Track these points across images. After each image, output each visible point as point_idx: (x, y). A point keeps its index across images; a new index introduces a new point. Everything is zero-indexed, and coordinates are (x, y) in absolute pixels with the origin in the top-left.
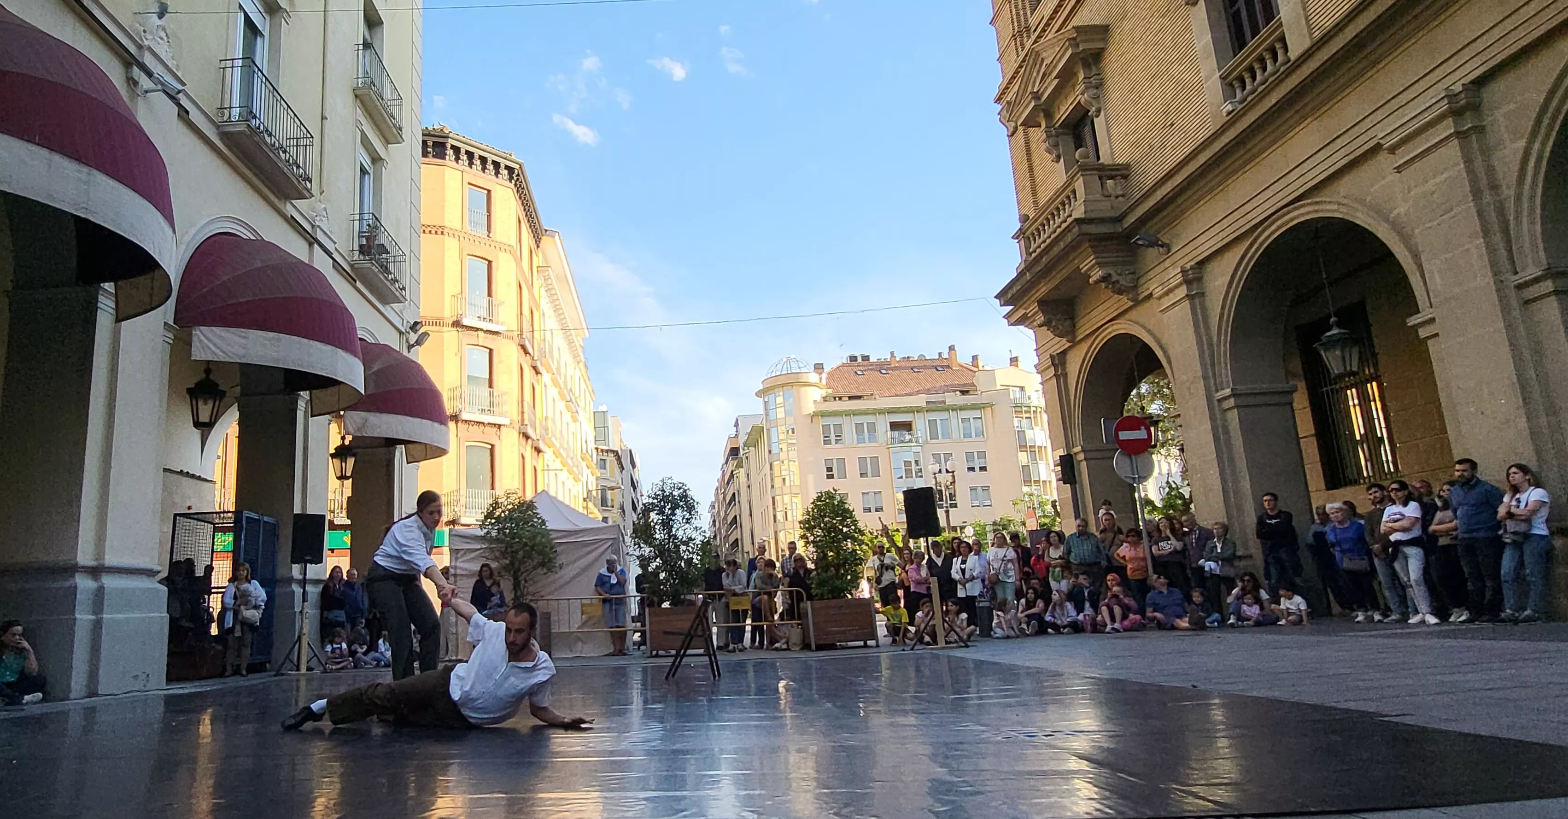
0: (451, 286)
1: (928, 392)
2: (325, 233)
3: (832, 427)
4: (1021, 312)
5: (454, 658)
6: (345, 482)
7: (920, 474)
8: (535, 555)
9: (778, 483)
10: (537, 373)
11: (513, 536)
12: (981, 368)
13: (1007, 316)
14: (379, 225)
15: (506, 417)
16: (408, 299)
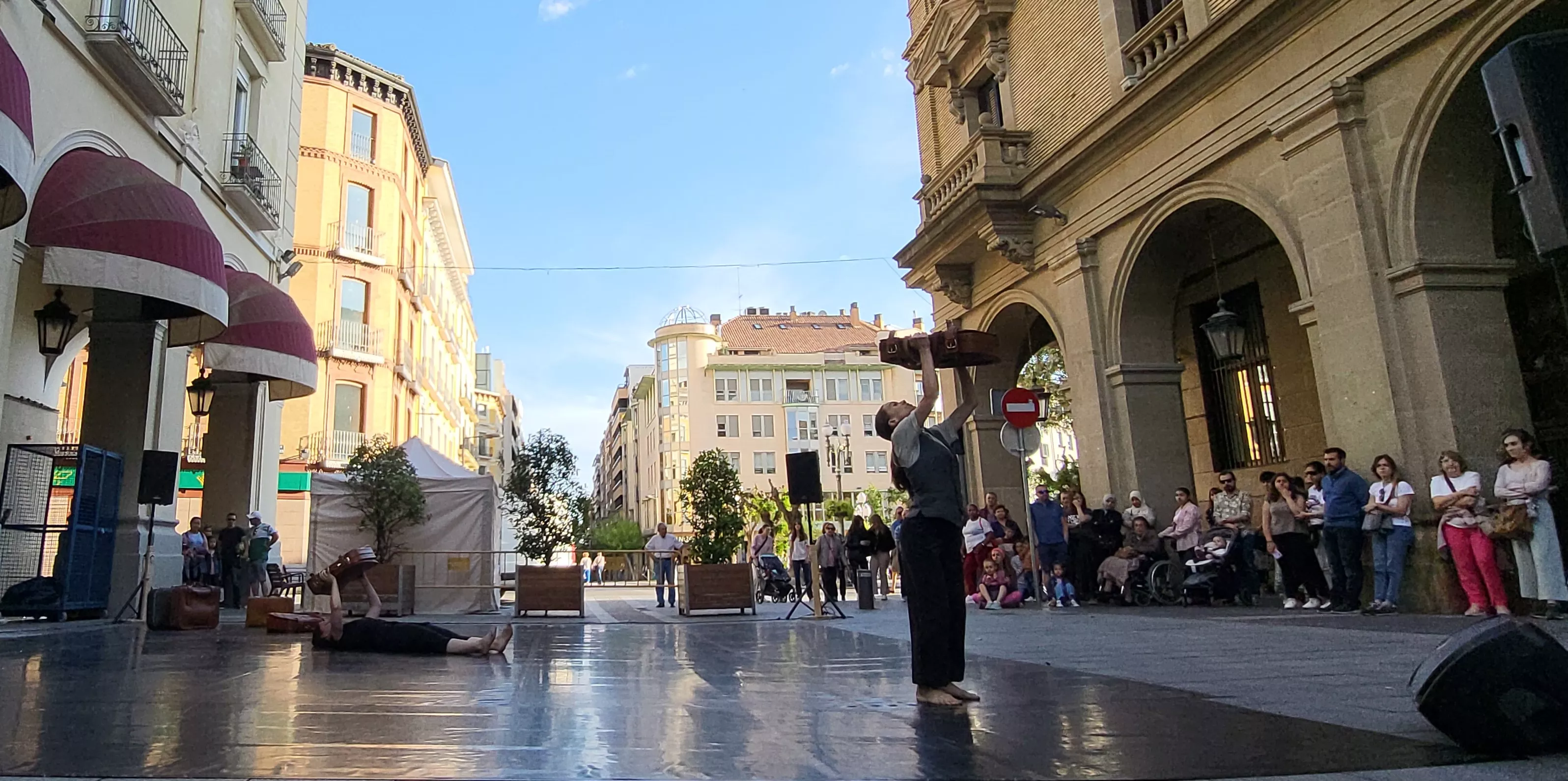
0: (329, 213)
1: (827, 350)
2: (195, 153)
3: (726, 382)
4: (919, 275)
6: (202, 418)
7: (814, 436)
8: (401, 505)
9: (667, 438)
10: (417, 310)
11: (380, 484)
12: (883, 328)
13: (906, 278)
14: (253, 146)
15: (380, 355)
16: (281, 226)
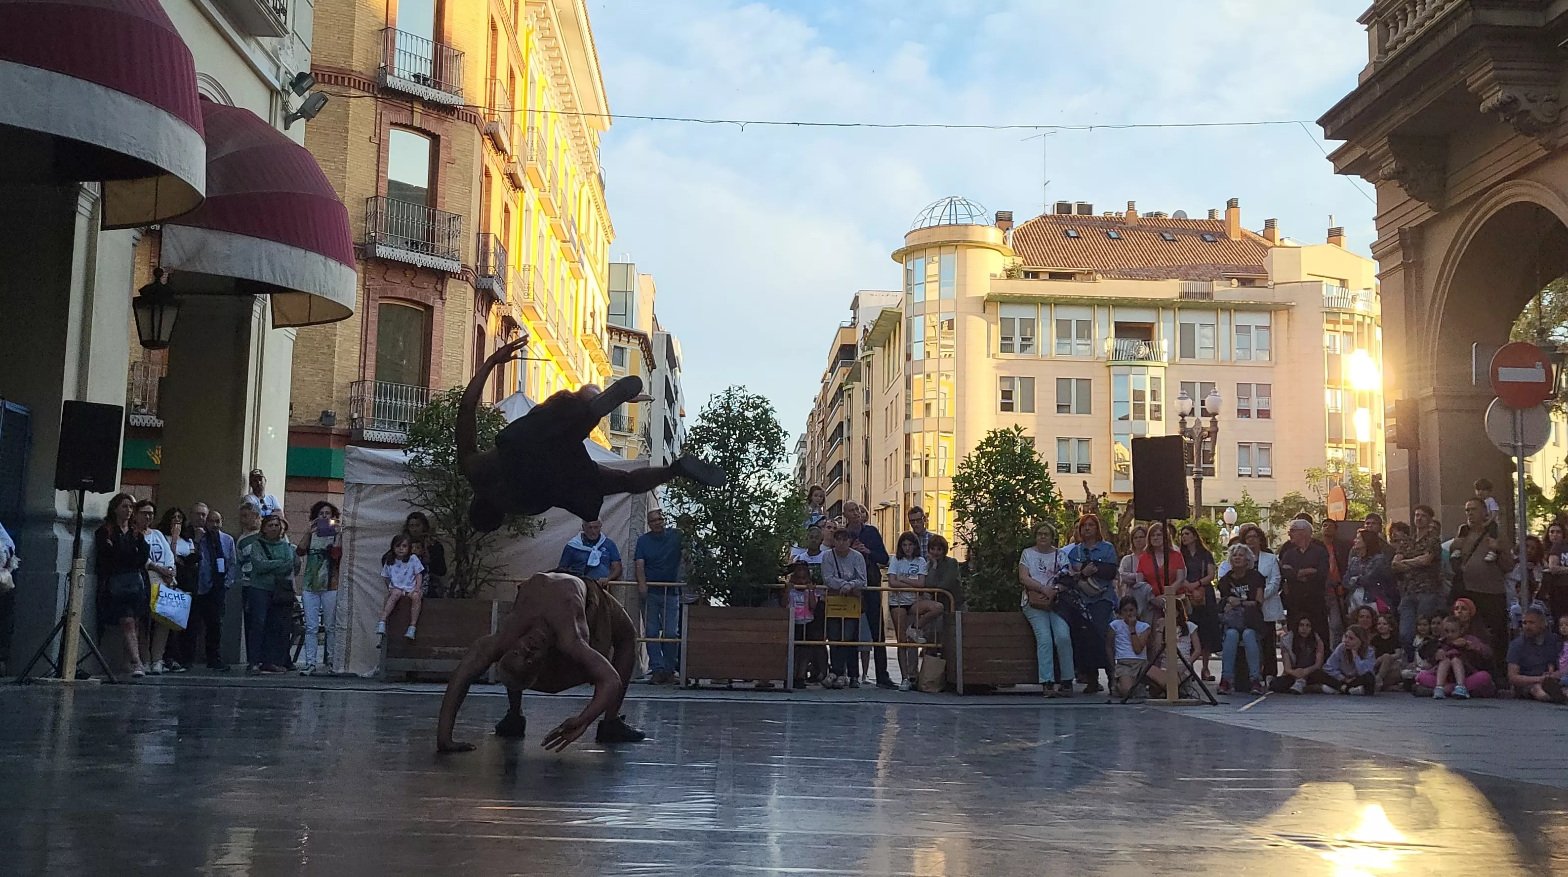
1: (1186, 277)
3: (1017, 322)
4: (1359, 152)
5: (341, 671)
6: (157, 351)
7: (1157, 414)
9: (917, 411)
10: (516, 185)
12: (1278, 243)
13: (1333, 157)
15: (454, 259)
16: (290, 29)
